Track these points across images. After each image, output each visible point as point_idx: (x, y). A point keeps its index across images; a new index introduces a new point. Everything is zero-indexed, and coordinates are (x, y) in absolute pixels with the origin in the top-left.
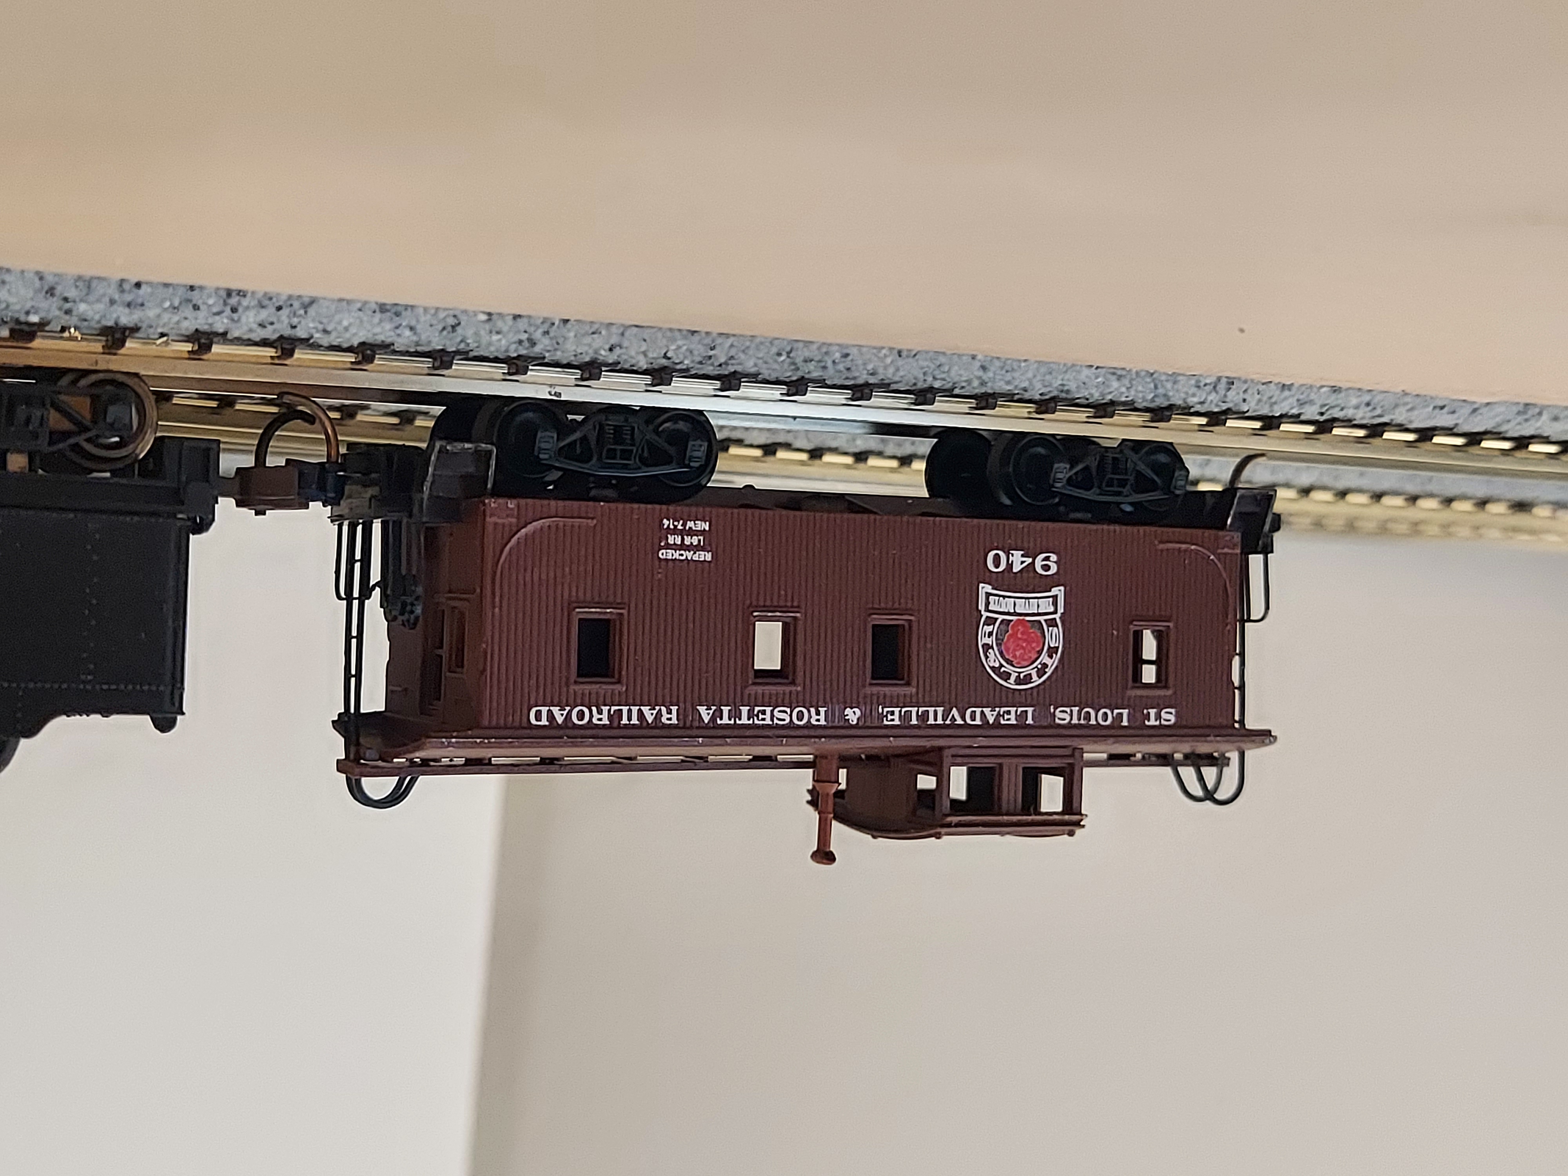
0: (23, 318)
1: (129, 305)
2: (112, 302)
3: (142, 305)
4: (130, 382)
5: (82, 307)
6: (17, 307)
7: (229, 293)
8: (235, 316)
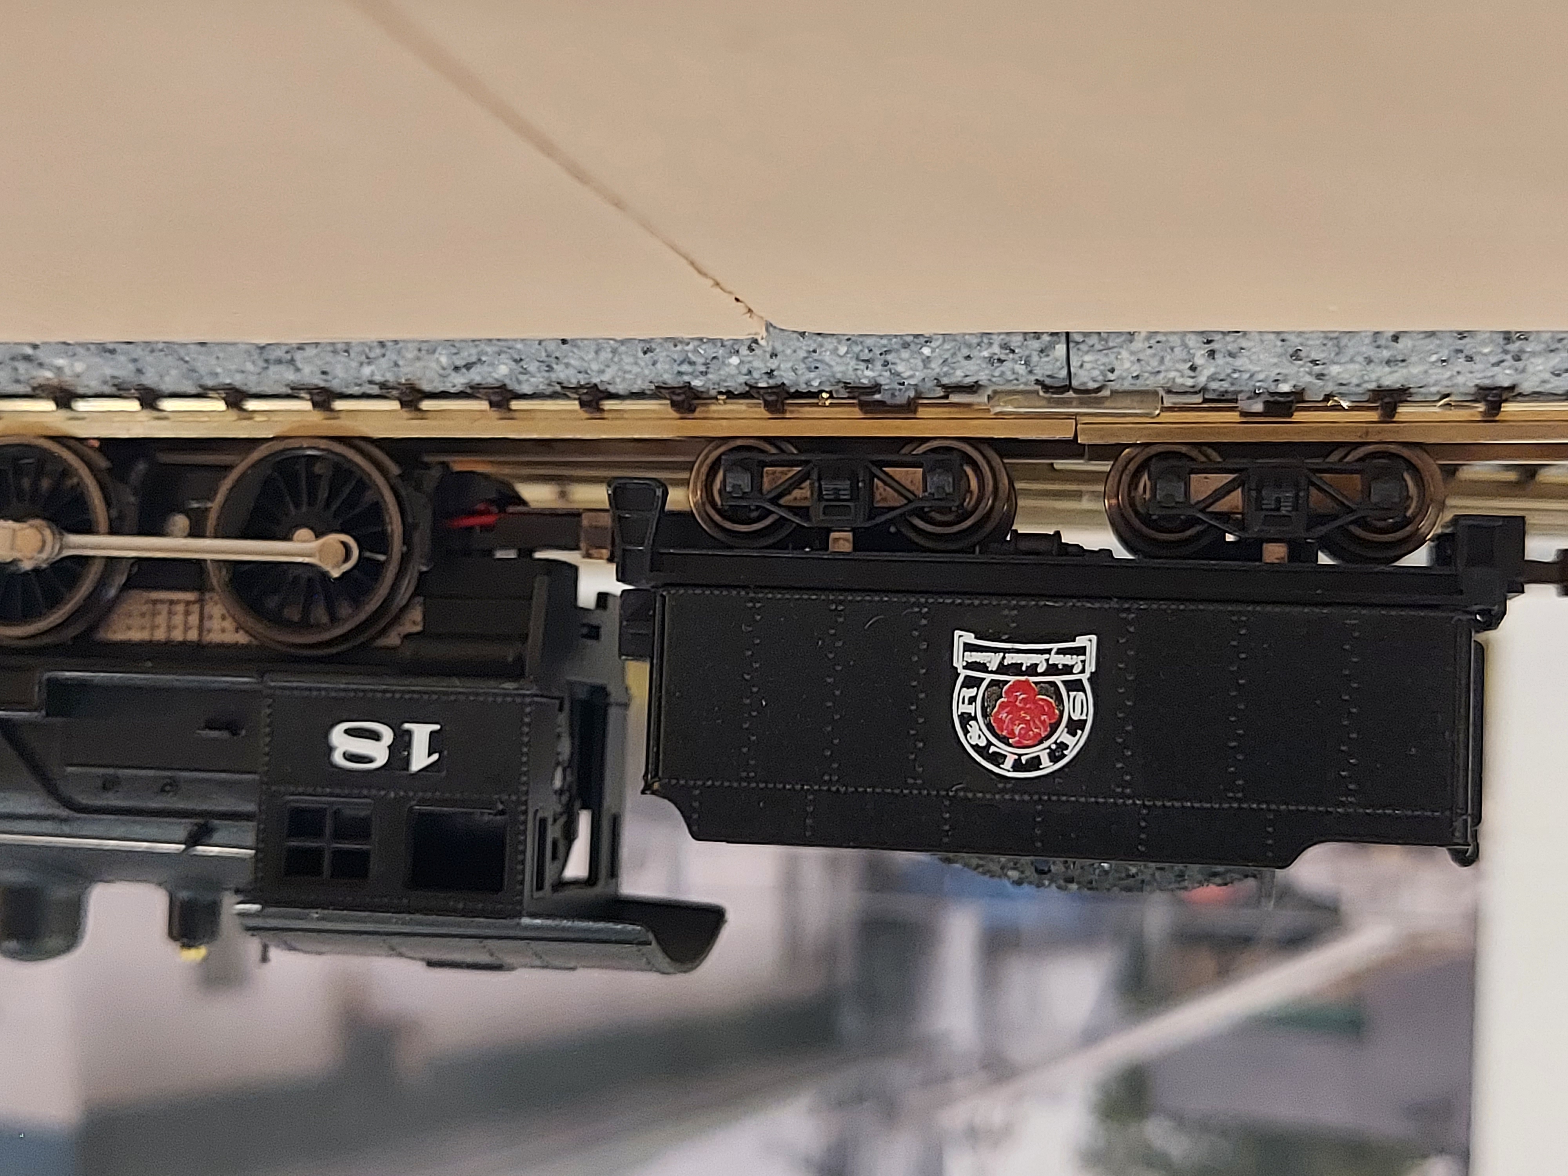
0: (1273, 389)
1: (1388, 362)
2: (1369, 361)
3: (1403, 361)
4: (1406, 452)
5: (1335, 369)
6: (1261, 376)
7: (1508, 337)
8: (1520, 365)
